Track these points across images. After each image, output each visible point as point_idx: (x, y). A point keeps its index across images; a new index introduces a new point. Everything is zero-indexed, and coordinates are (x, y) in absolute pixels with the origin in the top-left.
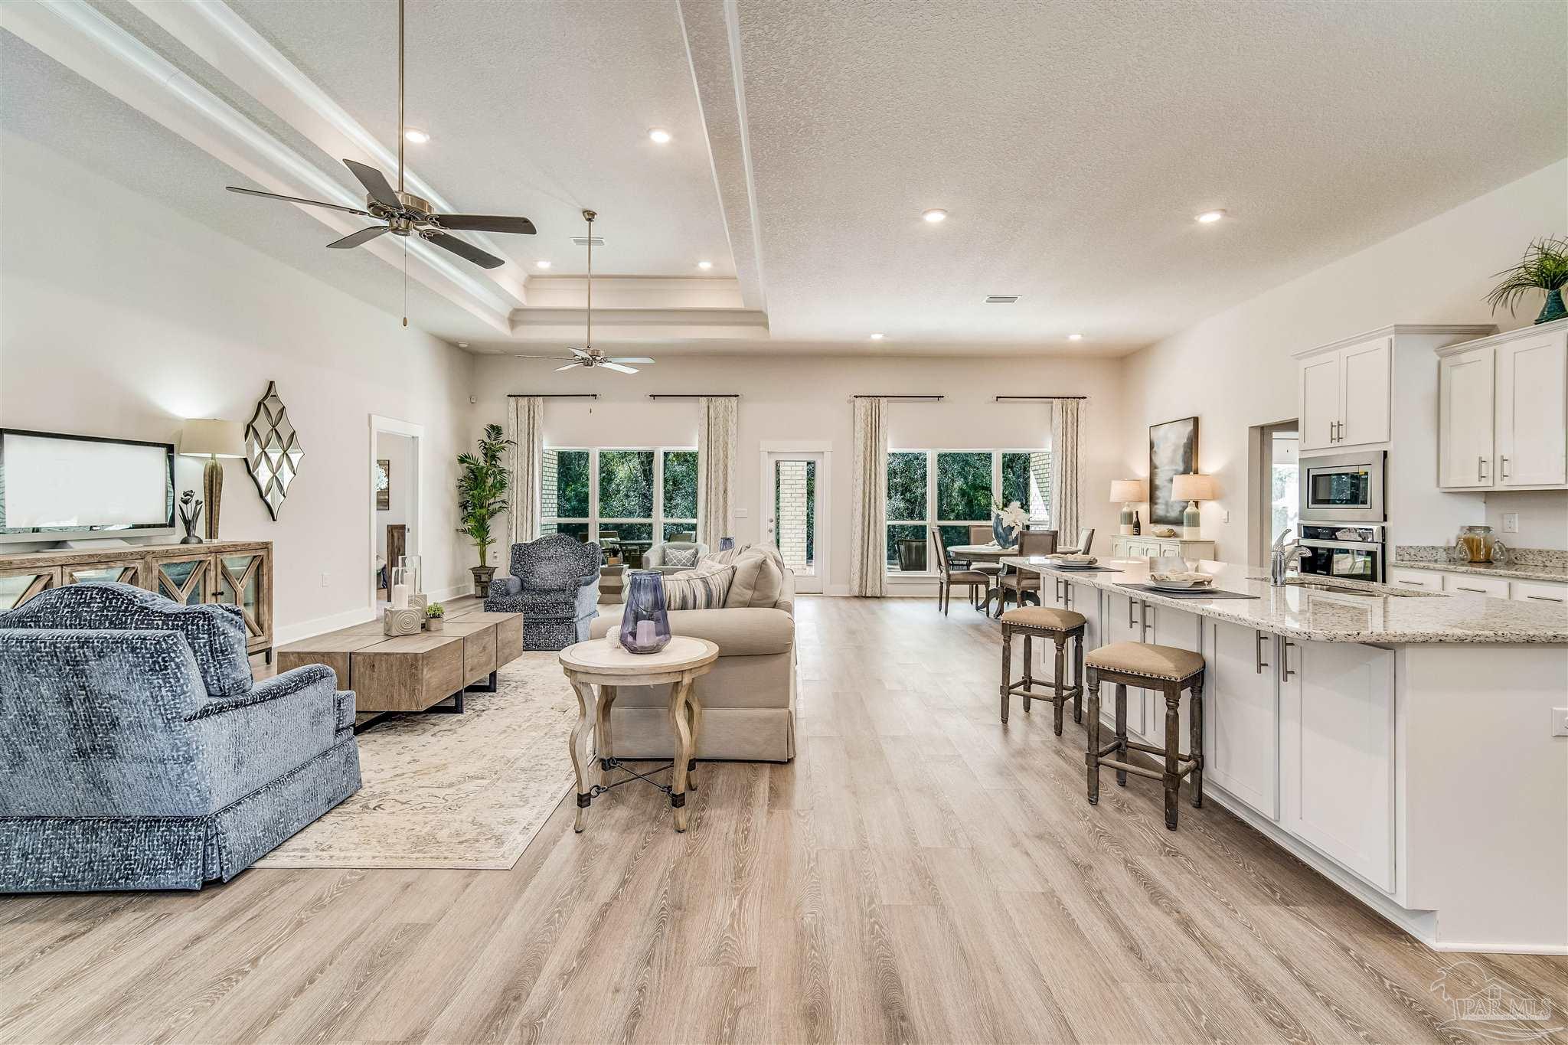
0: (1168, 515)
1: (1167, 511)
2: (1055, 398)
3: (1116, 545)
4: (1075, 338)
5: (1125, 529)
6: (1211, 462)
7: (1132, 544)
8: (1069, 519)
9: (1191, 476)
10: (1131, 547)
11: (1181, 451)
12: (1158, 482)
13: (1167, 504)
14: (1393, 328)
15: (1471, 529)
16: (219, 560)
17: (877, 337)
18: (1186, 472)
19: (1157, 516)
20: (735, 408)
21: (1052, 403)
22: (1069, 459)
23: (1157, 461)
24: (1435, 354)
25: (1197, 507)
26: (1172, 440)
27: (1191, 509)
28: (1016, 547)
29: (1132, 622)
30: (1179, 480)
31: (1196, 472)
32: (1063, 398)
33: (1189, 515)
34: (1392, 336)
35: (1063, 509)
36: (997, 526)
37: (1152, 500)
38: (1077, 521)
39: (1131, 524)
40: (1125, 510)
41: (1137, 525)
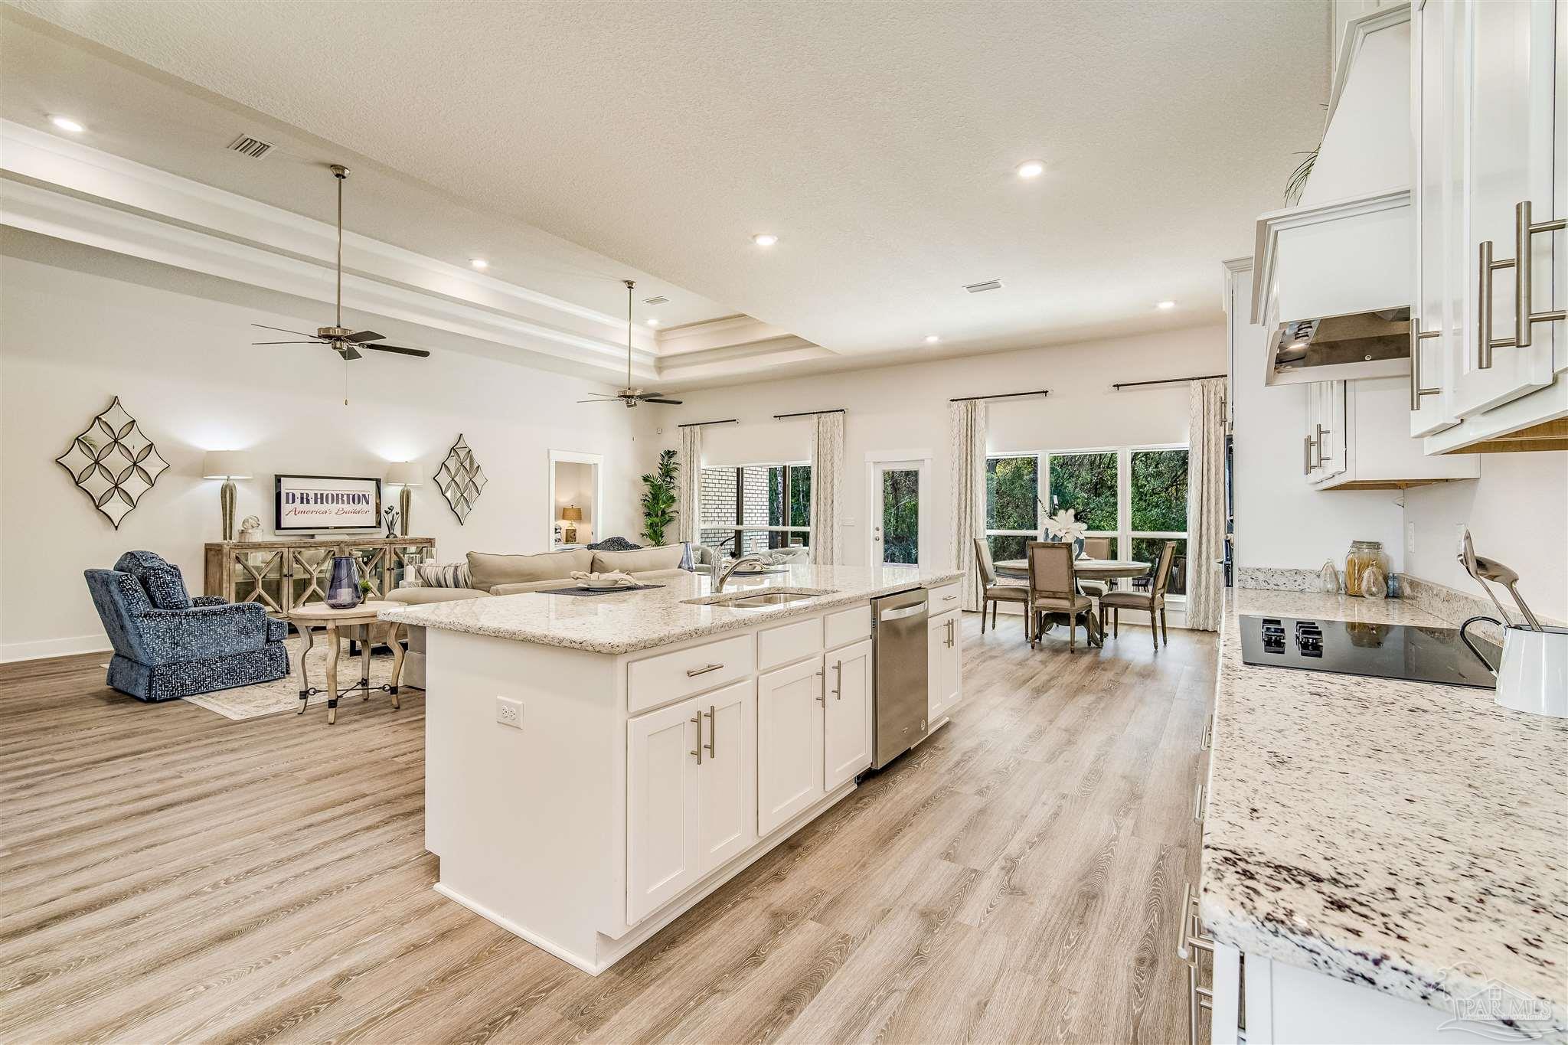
2: (1191, 380)
16: (392, 550)
17: (932, 340)
20: (841, 422)
21: (1189, 386)
32: (1201, 379)
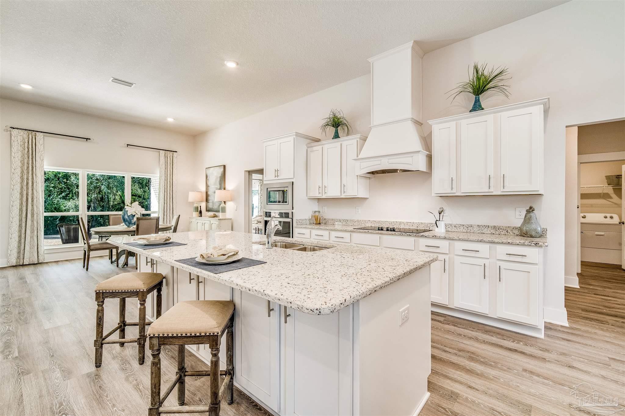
0: (213, 208)
1: (213, 206)
2: (161, 150)
3: (191, 222)
4: (170, 120)
5: (196, 214)
6: (230, 184)
7: (198, 221)
8: (168, 210)
9: (223, 191)
10: (198, 222)
11: (219, 180)
12: (209, 193)
13: (213, 202)
14: (295, 133)
15: (315, 212)
18: (220, 189)
19: (209, 208)
21: (159, 152)
22: (168, 181)
23: (209, 184)
24: (306, 146)
25: (225, 204)
26: (215, 174)
27: (223, 205)
28: (135, 226)
29: (191, 279)
30: (218, 192)
31: (225, 189)
32: (165, 150)
33: (222, 208)
34: (295, 137)
35: (166, 205)
36: (124, 215)
37: (207, 200)
38: (173, 211)
39: (198, 212)
40: (195, 205)
41: (201, 212)
